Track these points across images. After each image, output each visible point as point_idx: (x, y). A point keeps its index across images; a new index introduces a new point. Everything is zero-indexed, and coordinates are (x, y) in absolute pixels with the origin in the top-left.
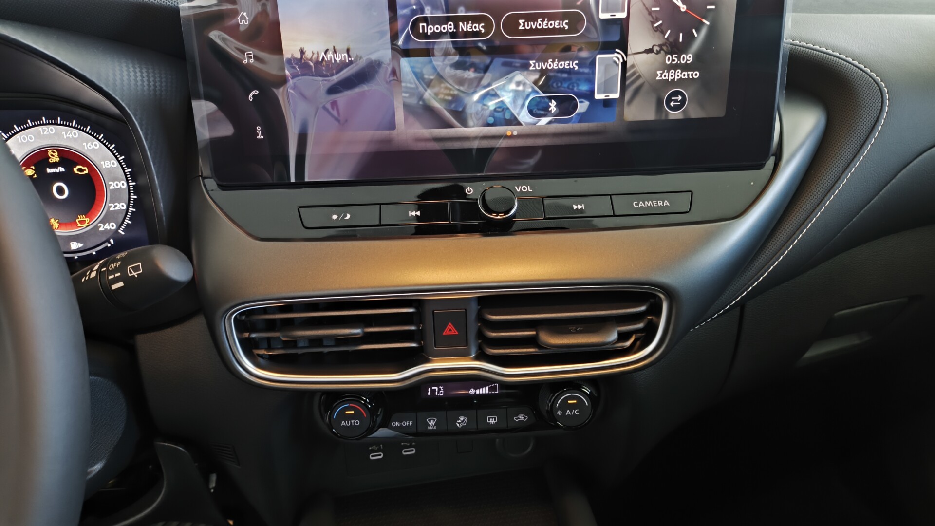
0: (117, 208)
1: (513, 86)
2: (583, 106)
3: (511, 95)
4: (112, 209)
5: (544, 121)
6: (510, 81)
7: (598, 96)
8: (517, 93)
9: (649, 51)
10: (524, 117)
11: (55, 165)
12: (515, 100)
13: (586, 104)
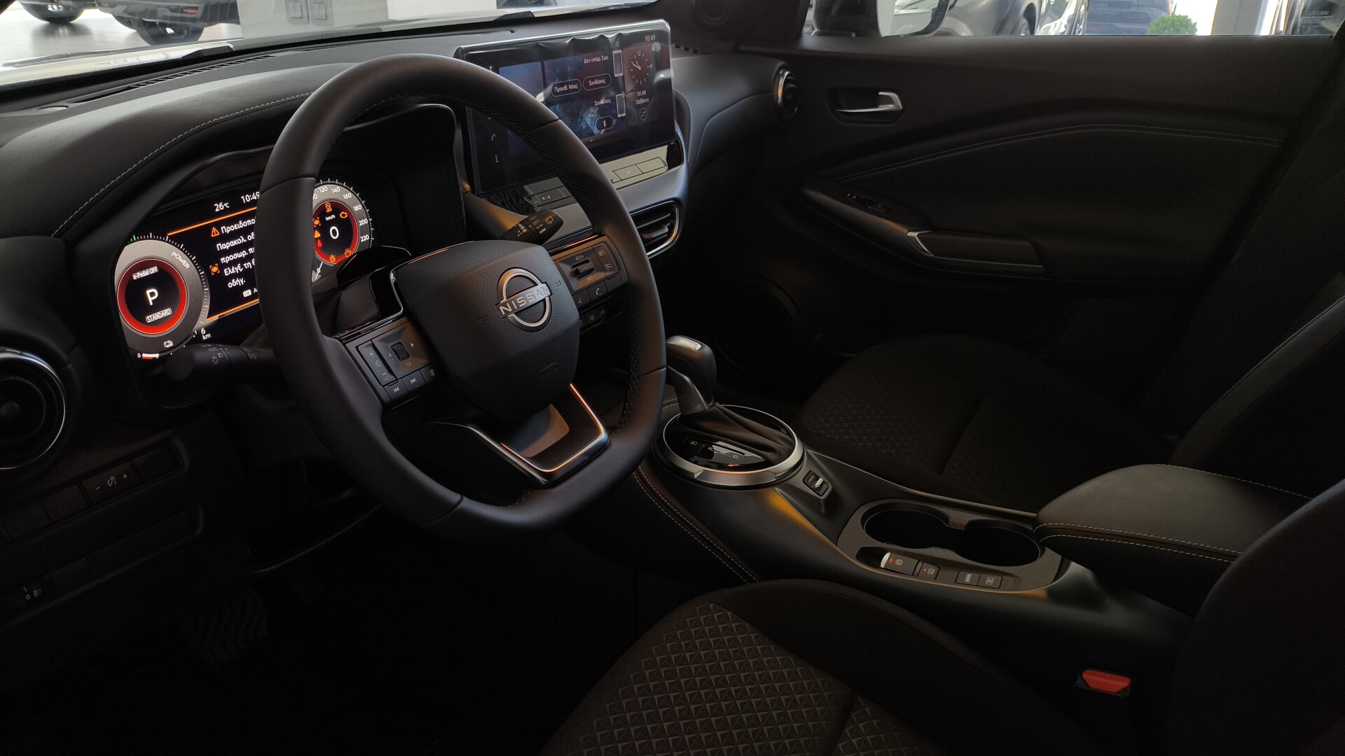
0: (365, 240)
1: (590, 115)
2: (614, 122)
3: (590, 120)
4: (362, 241)
5: (603, 131)
6: (589, 112)
7: (619, 116)
8: (592, 118)
9: (632, 91)
10: (596, 131)
11: (329, 214)
12: (591, 123)
13: (615, 120)
